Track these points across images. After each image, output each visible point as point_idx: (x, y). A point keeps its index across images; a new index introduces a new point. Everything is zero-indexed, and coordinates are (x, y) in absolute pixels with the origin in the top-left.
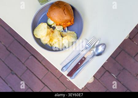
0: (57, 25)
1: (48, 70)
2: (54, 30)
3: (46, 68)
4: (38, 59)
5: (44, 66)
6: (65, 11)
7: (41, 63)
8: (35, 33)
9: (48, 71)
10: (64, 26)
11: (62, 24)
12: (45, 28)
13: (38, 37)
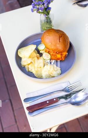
0: (46, 51)
1: (16, 122)
3: (15, 119)
5: (15, 116)
6: (60, 38)
7: (13, 111)
8: (19, 51)
9: (15, 123)
10: (53, 57)
11: (52, 53)
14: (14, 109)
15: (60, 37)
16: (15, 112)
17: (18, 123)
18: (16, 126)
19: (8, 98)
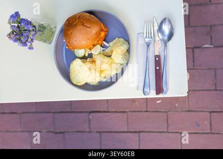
0: (90, 49)
1: (124, 112)
2: (92, 57)
3: (121, 112)
4: (102, 110)
5: (116, 112)
6: (85, 25)
7: (108, 112)
8: (75, 83)
9: (126, 114)
10: (100, 42)
11: (96, 42)
12: (81, 66)
13: (83, 83)
14: (106, 110)
15: (83, 25)
16: (110, 110)
17: (126, 110)
18: (129, 114)
19: (87, 114)
